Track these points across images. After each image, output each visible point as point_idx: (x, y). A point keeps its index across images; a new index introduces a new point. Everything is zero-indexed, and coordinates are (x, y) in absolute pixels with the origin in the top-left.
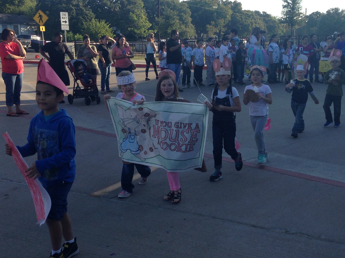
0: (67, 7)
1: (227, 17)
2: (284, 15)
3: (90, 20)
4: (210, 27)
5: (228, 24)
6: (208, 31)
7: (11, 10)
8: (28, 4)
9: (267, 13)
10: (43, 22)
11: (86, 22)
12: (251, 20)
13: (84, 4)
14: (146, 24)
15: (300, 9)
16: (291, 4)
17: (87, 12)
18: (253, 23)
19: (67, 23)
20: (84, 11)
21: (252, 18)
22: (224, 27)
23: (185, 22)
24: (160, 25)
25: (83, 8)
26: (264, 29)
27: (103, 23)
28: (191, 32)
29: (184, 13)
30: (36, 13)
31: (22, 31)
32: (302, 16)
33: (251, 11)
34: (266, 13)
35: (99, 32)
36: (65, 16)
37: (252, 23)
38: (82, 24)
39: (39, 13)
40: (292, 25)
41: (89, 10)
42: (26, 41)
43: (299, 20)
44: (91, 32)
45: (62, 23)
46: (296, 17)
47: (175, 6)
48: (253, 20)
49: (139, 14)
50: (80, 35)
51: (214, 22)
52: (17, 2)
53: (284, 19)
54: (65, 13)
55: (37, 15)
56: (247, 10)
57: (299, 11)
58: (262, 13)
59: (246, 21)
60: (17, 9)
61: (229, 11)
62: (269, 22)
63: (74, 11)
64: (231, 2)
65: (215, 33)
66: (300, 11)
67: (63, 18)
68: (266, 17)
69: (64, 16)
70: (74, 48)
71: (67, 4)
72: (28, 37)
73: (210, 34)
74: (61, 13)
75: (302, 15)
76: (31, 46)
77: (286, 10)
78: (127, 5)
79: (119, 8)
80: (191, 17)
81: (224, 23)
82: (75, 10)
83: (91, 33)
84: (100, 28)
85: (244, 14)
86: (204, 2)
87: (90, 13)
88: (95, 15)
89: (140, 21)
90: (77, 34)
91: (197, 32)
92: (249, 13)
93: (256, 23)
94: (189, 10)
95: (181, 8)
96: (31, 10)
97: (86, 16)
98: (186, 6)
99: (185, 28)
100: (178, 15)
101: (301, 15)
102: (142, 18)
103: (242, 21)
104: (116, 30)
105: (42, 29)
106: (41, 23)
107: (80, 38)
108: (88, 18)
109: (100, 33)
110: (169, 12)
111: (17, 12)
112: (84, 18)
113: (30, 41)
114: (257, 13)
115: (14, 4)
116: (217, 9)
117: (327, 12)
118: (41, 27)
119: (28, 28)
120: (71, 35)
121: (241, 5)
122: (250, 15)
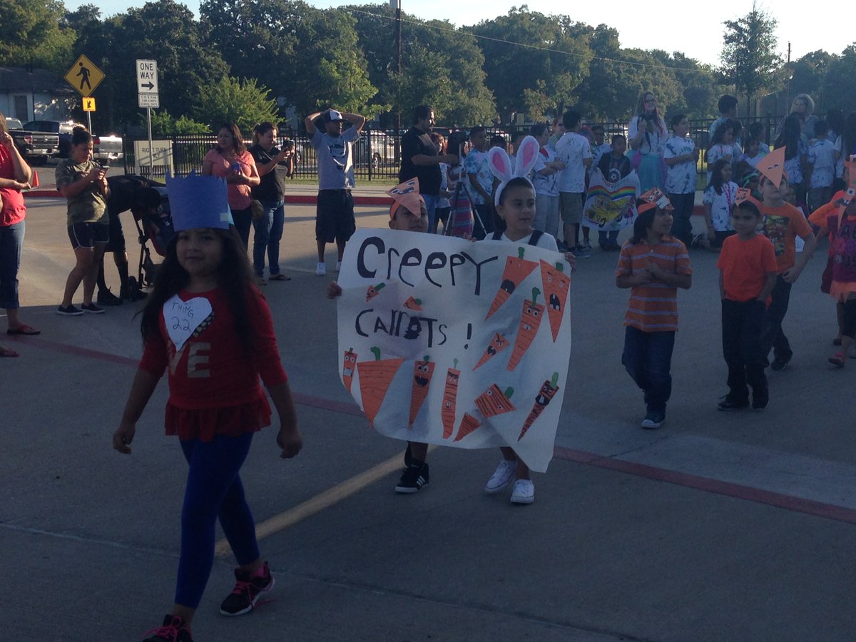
0: (156, 45)
1: (578, 69)
2: (730, 61)
3: (218, 80)
4: (534, 94)
5: (581, 86)
6: (528, 106)
7: (11, 56)
8: (53, 40)
9: (685, 57)
10: (90, 88)
11: (206, 86)
12: (644, 74)
13: (201, 38)
14: (365, 88)
15: (771, 45)
16: (746, 31)
17: (209, 58)
18: (648, 84)
19: (155, 89)
20: (202, 56)
21: (647, 70)
22: (572, 94)
23: (469, 81)
24: (399, 90)
25: (199, 49)
26: (678, 98)
27: (251, 86)
28: (484, 107)
29: (465, 60)
30: (74, 62)
31: (35, 111)
32: (776, 64)
33: (644, 50)
34: (682, 56)
35: (241, 111)
36: (149, 71)
37: (645, 85)
38: (196, 91)
39: (81, 64)
40: (751, 90)
41: (214, 55)
42: (47, 138)
43: (770, 74)
44: (220, 110)
45: (141, 89)
46: (761, 66)
47: (441, 40)
48: (648, 76)
49: (345, 64)
50: (189, 119)
51: (543, 81)
52: (25, 34)
53: (727, 74)
54: (148, 62)
55: (77, 68)
56: (632, 49)
57: (767, 50)
58: (672, 56)
59: (629, 79)
60: (26, 54)
61: (585, 52)
62: (691, 81)
63: (175, 57)
64: (590, 28)
65: (548, 111)
66: (771, 51)
67: (143, 75)
68: (682, 66)
69: (145, 71)
70: (172, 156)
71: (156, 39)
72: (52, 127)
73: (533, 113)
74: (139, 62)
75: (777, 61)
76: (59, 151)
77: (733, 47)
78: (316, 38)
79: (295, 46)
80: (484, 68)
81: (572, 83)
82: (178, 53)
83: (218, 113)
84: (241, 101)
85: (623, 59)
86: (518, 28)
87: (217, 61)
88: (230, 66)
89: (348, 82)
90: (183, 116)
91: (499, 109)
92: (637, 58)
93: (655, 83)
94: (478, 51)
95: (458, 46)
96: (63, 55)
97: (206, 70)
98: (472, 41)
99: (467, 98)
100: (448, 65)
101: (774, 61)
102: (353, 73)
103: (619, 77)
104: (286, 106)
105: (89, 106)
106: (86, 90)
107: (190, 129)
108: (211, 75)
109: (242, 113)
110: (423, 55)
111: (26, 62)
112: (201, 74)
113: (58, 137)
114: (659, 55)
115: (18, 41)
116: (554, 47)
117: (844, 52)
118: (85, 101)
119: (53, 102)
120: (167, 119)
121: (618, 35)
122: (640, 62)
